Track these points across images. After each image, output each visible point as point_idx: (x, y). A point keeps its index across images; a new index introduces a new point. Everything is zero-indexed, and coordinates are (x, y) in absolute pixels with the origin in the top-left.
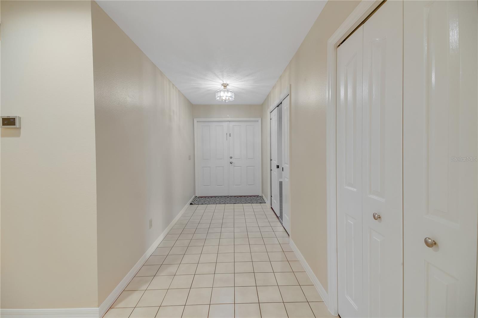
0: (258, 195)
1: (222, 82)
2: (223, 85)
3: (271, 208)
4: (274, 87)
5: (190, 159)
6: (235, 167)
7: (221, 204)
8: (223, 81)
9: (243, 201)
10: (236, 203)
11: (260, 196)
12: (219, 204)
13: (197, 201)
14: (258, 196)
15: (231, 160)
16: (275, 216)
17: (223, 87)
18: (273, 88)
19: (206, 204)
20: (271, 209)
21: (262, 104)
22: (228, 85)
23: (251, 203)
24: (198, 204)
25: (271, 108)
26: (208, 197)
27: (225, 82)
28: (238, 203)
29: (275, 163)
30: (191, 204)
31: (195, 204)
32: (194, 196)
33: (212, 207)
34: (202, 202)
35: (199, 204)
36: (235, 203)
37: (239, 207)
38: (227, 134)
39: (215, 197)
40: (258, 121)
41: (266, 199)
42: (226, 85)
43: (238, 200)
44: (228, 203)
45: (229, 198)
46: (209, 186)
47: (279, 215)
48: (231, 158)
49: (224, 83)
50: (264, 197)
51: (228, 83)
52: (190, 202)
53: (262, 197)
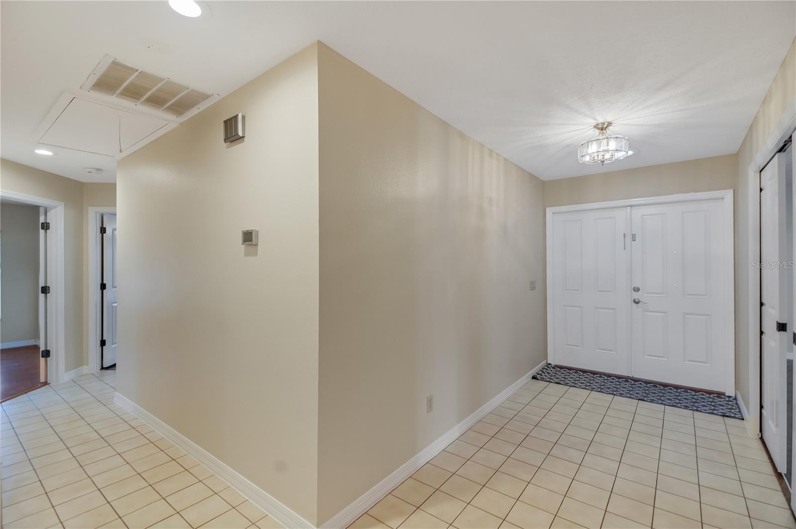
0: (722, 390)
1: (594, 122)
2: (596, 127)
3: (762, 439)
4: (766, 100)
5: (533, 288)
6: (648, 313)
7: (602, 392)
8: (595, 119)
9: (668, 399)
10: (645, 400)
11: (729, 397)
12: (599, 392)
13: (548, 373)
14: (720, 395)
15: (636, 296)
16: (769, 468)
17: (597, 131)
18: (764, 102)
19: (566, 384)
20: (760, 443)
21: (738, 152)
22: (610, 124)
23: (694, 410)
24: (549, 381)
25: (760, 159)
26: (577, 370)
27: (601, 120)
28: (652, 401)
29: (772, 316)
30: (534, 378)
31: (542, 379)
32: (546, 361)
33: (578, 394)
34: (558, 378)
35: (551, 382)
36: (642, 400)
37: (649, 411)
38: (625, 235)
39: (594, 373)
40: (723, 198)
41: (746, 409)
42: (605, 126)
43: (653, 393)
44: (621, 395)
45: (628, 382)
46: (578, 346)
47: (783, 469)
48: (637, 290)
49: (599, 122)
50: (741, 402)
51: (609, 120)
52: (533, 372)
53: (735, 399)
